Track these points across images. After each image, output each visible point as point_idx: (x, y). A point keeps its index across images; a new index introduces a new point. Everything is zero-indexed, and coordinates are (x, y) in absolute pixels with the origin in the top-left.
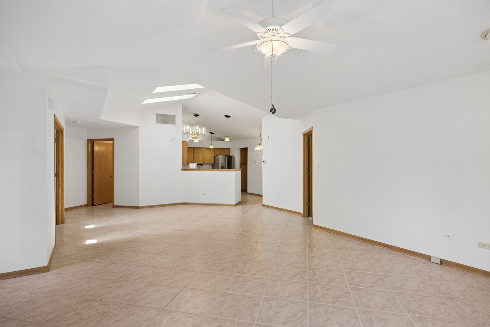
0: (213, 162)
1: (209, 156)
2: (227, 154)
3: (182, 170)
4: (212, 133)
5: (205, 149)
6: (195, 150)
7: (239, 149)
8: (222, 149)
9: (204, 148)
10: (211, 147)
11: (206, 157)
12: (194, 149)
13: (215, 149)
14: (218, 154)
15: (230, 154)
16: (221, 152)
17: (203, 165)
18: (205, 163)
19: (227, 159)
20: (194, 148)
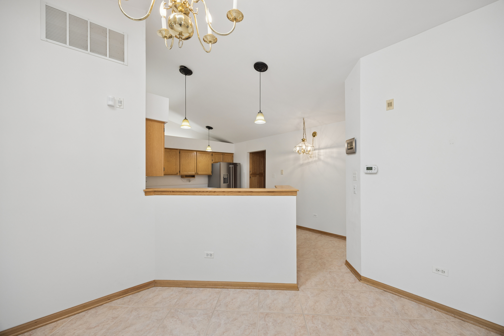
0: (210, 173)
1: (204, 164)
2: (230, 161)
3: (147, 193)
4: (209, 128)
5: (198, 153)
6: (183, 154)
7: (249, 154)
8: (223, 154)
9: (197, 151)
10: (209, 149)
11: (200, 165)
12: (181, 152)
13: (213, 153)
14: (217, 160)
15: (233, 161)
16: (222, 159)
17: (195, 177)
18: (197, 174)
19: (232, 167)
20: (180, 150)
